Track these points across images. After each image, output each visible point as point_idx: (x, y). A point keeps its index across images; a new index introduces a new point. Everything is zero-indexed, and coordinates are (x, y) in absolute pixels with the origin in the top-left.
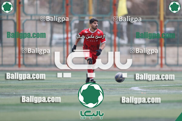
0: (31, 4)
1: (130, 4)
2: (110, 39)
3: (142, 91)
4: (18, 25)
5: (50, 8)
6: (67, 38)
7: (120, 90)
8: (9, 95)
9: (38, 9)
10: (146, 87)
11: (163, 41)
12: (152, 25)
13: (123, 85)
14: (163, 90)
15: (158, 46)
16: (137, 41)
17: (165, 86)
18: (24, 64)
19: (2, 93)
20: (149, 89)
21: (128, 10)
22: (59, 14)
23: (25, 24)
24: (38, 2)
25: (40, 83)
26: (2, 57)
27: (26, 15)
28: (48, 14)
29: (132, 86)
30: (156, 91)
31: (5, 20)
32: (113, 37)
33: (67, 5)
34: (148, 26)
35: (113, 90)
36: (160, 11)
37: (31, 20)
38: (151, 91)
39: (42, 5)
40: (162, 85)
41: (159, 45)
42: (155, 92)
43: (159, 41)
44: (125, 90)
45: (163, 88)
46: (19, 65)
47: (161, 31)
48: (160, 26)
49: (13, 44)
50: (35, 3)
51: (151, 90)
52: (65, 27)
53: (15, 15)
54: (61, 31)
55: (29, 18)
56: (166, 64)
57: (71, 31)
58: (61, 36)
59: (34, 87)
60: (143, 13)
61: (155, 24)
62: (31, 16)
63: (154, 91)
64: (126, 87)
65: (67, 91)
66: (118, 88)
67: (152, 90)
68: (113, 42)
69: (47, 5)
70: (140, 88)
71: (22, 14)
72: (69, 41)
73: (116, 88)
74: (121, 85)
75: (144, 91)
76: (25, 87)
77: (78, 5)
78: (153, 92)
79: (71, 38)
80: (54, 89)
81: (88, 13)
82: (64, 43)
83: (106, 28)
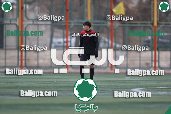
6: (67, 42)
11: (157, 45)
13: (123, 87)
18: (26, 66)
23: (27, 28)
26: (5, 59)
27: (28, 19)
31: (8, 24)
36: (153, 17)
37: (33, 24)
43: (154, 45)
46: (22, 67)
47: (155, 36)
52: (65, 32)
53: (18, 20)
55: (31, 22)
56: (159, 67)
57: (70, 35)
58: (61, 40)
60: (138, 19)
66: (119, 90)
68: (110, 46)
72: (69, 44)
79: (70, 41)
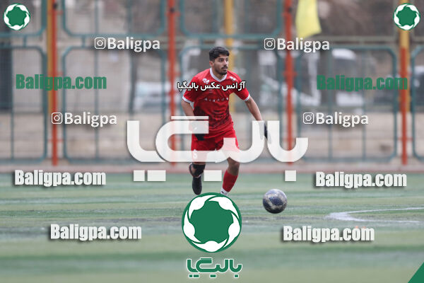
0: (83, 9)
1: (325, 8)
2: (278, 93)
3: (357, 222)
4: (50, 60)
5: (129, 19)
6: (172, 93)
7: (302, 221)
8: (28, 234)
9: (101, 21)
10: (367, 213)
11: (408, 99)
12: (380, 60)
13: (309, 209)
14: (408, 219)
15: (394, 112)
16: (344, 99)
17: (413, 209)
18: (65, 157)
19: (13, 227)
20: (372, 216)
21: (322, 22)
22: (152, 33)
23: (68, 59)
24: (100, 5)
25: (107, 202)
26: (12, 140)
27: (71, 35)
28: (124, 32)
29: (332, 211)
30: (391, 223)
31: (18, 48)
32: (284, 90)
33: (172, 11)
34: (371, 61)
35: (284, 220)
37: (83, 47)
38: (379, 223)
39: (110, 11)
40: (406, 207)
41: (398, 108)
42: (389, 225)
43: (399, 99)
44: (315, 221)
45: (409, 213)
46: (55, 160)
47: (403, 74)
48: (400, 61)
49: (38, 109)
50: (93, 6)
51: (379, 221)
52: (167, 66)
53: (44, 36)
54: (157, 74)
55: (78, 43)
56: (415, 155)
57: (181, 75)
58: (157, 88)
59: (92, 212)
60: (359, 31)
61: (388, 56)
62: (83, 38)
63: (387, 223)
64: (317, 213)
65: (172, 223)
66: (297, 216)
67: (382, 221)
68: (284, 102)
69: (123, 11)
70: (352, 215)
71: (61, 34)
73: (291, 216)
74: (304, 208)
75: (361, 223)
76: (70, 213)
77: (197, 10)
78: (383, 225)
80: (139, 218)
81: (221, 31)
82: (164, 105)
83: (268, 67)
